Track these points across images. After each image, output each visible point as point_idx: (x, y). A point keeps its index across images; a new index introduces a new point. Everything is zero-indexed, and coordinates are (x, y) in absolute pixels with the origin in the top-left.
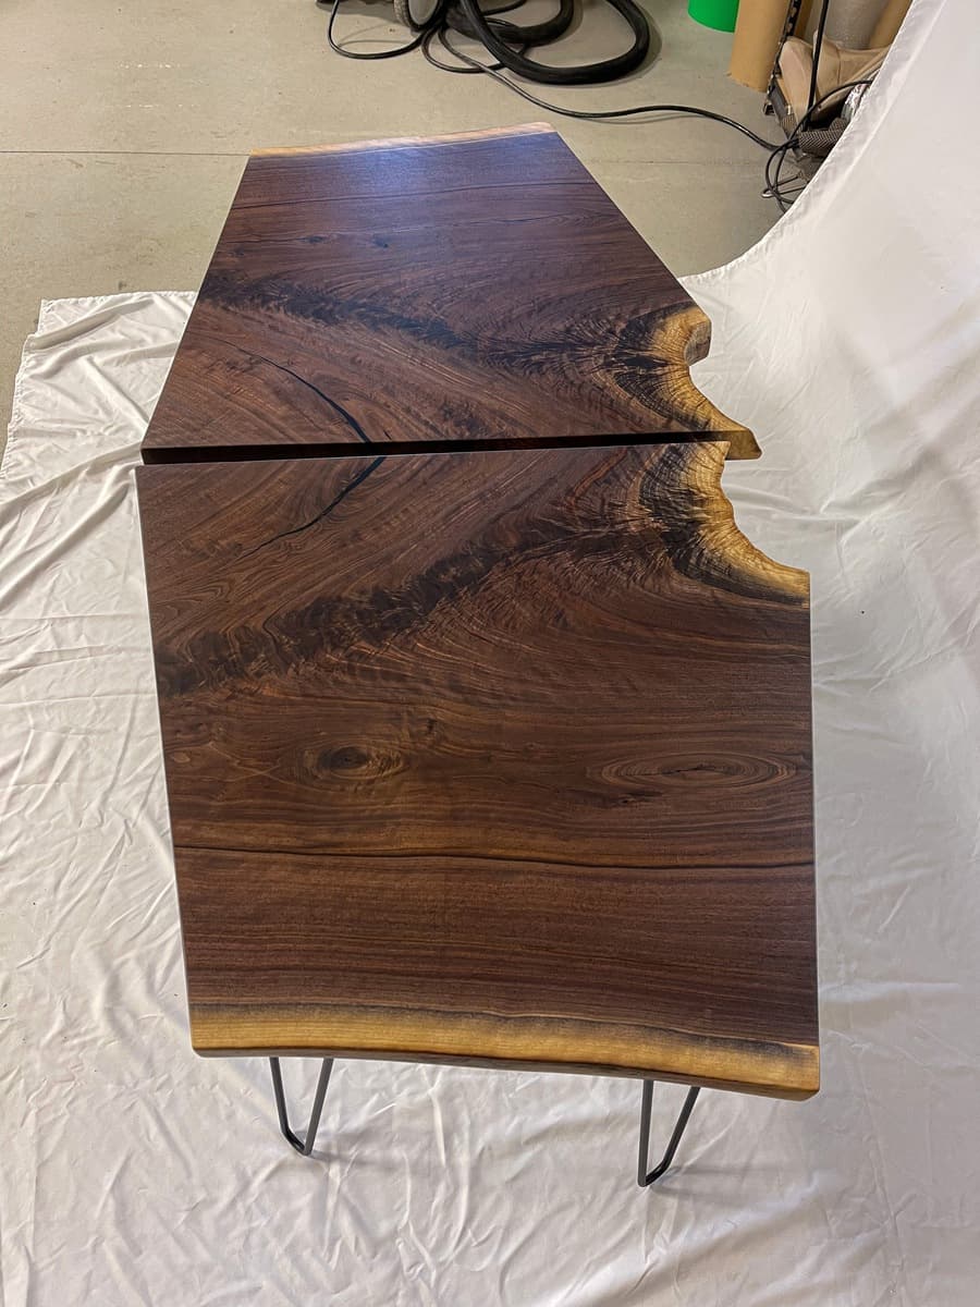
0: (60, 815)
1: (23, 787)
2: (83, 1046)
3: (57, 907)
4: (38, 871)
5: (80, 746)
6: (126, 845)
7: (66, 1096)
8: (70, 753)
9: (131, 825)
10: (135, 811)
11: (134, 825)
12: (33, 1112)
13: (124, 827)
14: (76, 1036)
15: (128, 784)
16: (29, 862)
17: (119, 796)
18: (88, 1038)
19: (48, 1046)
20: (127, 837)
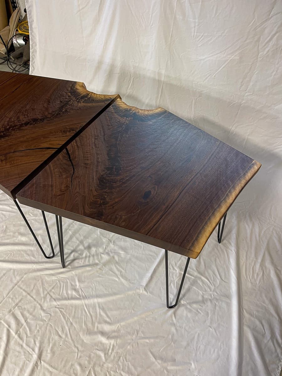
0: (38, 325)
1: (19, 332)
2: (113, 350)
3: (67, 339)
4: (51, 340)
5: (19, 309)
6: (63, 311)
7: (123, 361)
8: (20, 313)
9: (58, 307)
10: (55, 303)
11: (59, 306)
12: (122, 373)
13: (57, 309)
14: (109, 350)
15: (44, 302)
16: (46, 341)
17: (45, 306)
18: (111, 347)
19: (106, 360)
20: (60, 309)
